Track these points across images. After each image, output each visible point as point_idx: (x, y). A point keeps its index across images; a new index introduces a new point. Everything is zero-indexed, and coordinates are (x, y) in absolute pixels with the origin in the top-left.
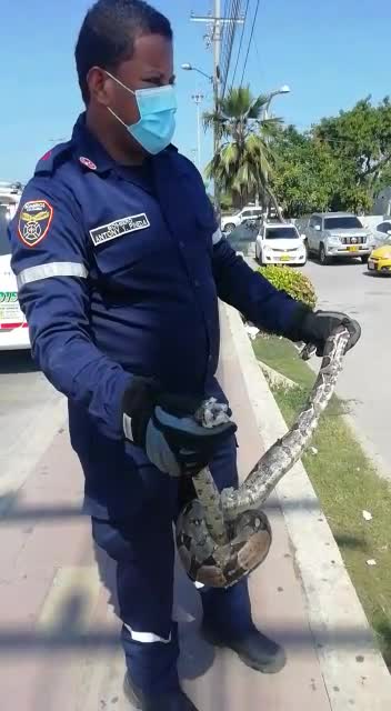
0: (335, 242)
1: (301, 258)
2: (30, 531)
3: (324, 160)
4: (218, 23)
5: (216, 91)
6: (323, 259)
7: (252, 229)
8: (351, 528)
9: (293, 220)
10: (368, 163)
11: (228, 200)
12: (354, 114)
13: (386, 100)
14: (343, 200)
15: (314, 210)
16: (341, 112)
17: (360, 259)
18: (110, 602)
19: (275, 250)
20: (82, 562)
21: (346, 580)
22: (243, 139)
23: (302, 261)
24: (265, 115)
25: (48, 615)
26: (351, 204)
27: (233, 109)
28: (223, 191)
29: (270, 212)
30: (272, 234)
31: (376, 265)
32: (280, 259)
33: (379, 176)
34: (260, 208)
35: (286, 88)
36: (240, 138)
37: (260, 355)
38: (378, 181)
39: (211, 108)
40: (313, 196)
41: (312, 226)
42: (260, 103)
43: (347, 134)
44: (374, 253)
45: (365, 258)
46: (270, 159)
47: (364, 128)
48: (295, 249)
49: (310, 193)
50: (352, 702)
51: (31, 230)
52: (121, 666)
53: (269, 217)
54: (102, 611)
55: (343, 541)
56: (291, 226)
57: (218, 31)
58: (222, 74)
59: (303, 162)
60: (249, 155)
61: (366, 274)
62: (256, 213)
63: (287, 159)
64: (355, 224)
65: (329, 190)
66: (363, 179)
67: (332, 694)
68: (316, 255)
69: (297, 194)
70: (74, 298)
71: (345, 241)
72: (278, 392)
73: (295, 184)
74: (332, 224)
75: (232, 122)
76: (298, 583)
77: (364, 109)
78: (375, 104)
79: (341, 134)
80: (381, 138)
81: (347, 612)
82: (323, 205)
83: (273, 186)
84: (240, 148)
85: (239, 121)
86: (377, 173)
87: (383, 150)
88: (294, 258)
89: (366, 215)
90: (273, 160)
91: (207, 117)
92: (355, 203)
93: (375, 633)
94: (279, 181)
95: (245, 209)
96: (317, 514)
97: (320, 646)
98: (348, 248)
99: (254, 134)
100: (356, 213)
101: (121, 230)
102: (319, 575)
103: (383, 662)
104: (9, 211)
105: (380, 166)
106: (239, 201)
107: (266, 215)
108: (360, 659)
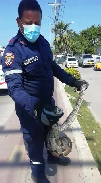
0: (86, 62)
1: (77, 66)
2: (7, 136)
3: (83, 41)
4: (55, 5)
5: (55, 22)
6: (83, 66)
7: (64, 58)
8: (90, 135)
9: (75, 56)
10: (94, 41)
11: (58, 51)
12: (91, 29)
13: (99, 25)
14: (88, 51)
15: (80, 53)
16: (88, 28)
17: (92, 66)
18: (27, 154)
19: (70, 64)
20: (20, 144)
21: (88, 149)
22: (62, 35)
23: (77, 67)
24: (68, 29)
25: (11, 158)
26: (90, 52)
27: (59, 27)
28: (57, 49)
29: (69, 54)
30: (69, 60)
31: (96, 68)
32: (72, 66)
33: (97, 45)
34: (66, 53)
35: (73, 22)
36: (61, 35)
37: (66, 91)
38: (97, 46)
39: (54, 27)
40: (80, 50)
41: (80, 58)
42: (66, 26)
43: (89, 34)
44: (96, 65)
45: (93, 66)
46: (69, 40)
47: (93, 32)
48: (75, 64)
49: (79, 49)
50: (90, 180)
51: (8, 61)
52: (30, 171)
53: (69, 55)
54: (25, 157)
55: (88, 139)
56: (74, 57)
57: (56, 7)
58: (57, 18)
59: (77, 41)
60: (64, 39)
61: (94, 70)
62: (65, 54)
63: (73, 40)
64: (91, 57)
65: (84, 48)
66: (93, 46)
67: (85, 178)
68: (81, 65)
69: (76, 49)
70: (20, 79)
71: (88, 61)
72: (71, 100)
73: (75, 47)
74: (85, 57)
75: (59, 31)
76: (76, 149)
77: (93, 28)
78: (96, 26)
79: (87, 34)
80: (98, 35)
81: (88, 157)
82: (83, 52)
83: (70, 47)
84: (61, 38)
85: (61, 31)
86: (97, 44)
87: (98, 38)
88: (75, 66)
89: (94, 55)
90: (70, 41)
91: (53, 29)
92: (91, 52)
93: (96, 162)
94: (71, 46)
95: (63, 53)
96: (81, 132)
97: (82, 166)
98: (89, 63)
99: (65, 33)
100: (91, 54)
101: (32, 61)
102: (81, 147)
103: (98, 169)
104: (1, 53)
105: (97, 42)
106: (61, 51)
107: (68, 55)
108: (92, 169)
